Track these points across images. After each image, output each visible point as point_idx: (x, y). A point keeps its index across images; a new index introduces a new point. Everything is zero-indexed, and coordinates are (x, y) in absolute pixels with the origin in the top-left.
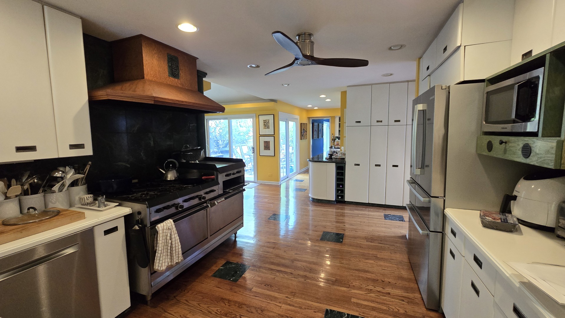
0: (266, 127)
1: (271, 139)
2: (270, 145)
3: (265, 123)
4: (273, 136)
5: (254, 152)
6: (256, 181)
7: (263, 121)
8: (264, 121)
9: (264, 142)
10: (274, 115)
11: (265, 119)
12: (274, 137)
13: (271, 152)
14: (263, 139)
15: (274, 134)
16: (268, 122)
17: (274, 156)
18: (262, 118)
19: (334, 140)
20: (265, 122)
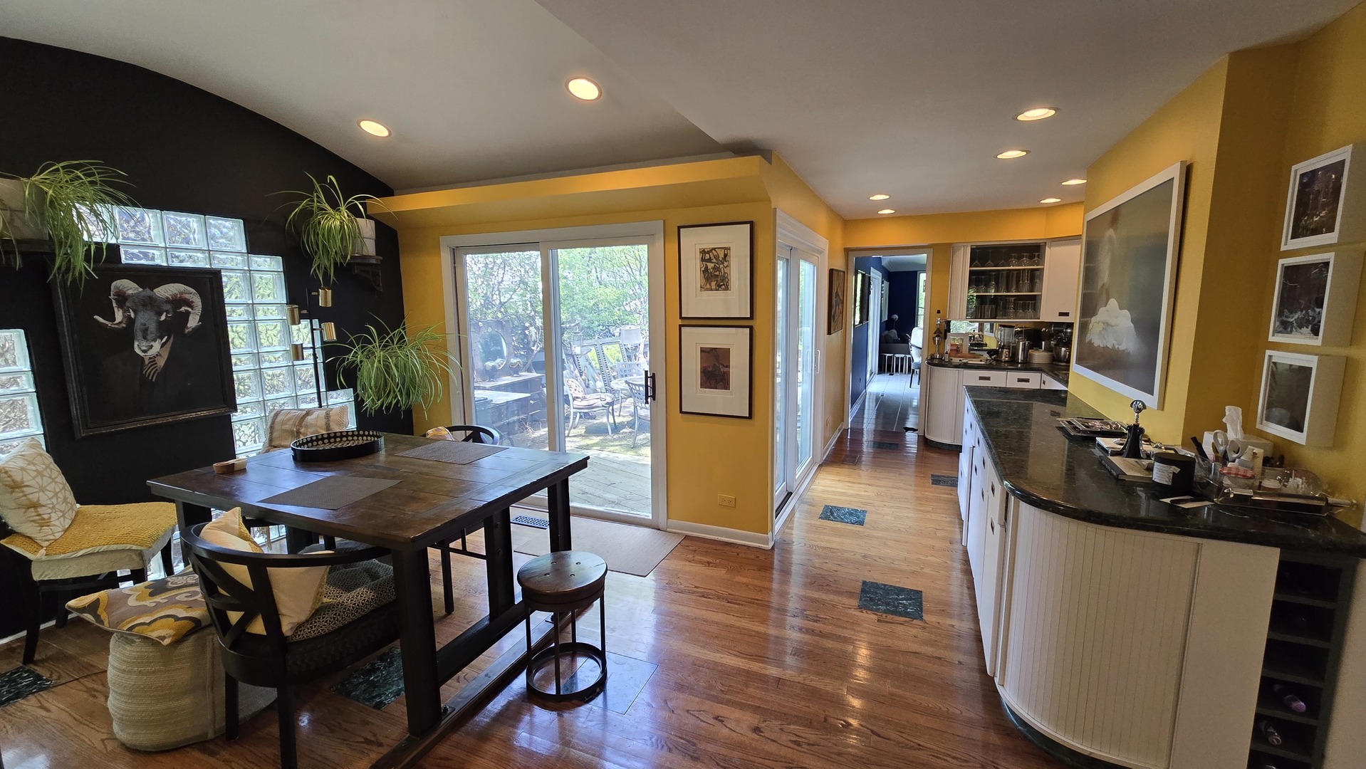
0: (713, 284)
1: (735, 341)
2: (728, 366)
3: (710, 265)
4: (745, 323)
5: (654, 397)
6: (662, 521)
7: (699, 256)
8: (703, 252)
9: (703, 351)
10: (752, 224)
11: (707, 247)
12: (751, 328)
13: (732, 400)
14: (697, 339)
15: (752, 317)
16: (722, 256)
17: (750, 417)
18: (694, 241)
19: (942, 335)
20: (710, 260)
